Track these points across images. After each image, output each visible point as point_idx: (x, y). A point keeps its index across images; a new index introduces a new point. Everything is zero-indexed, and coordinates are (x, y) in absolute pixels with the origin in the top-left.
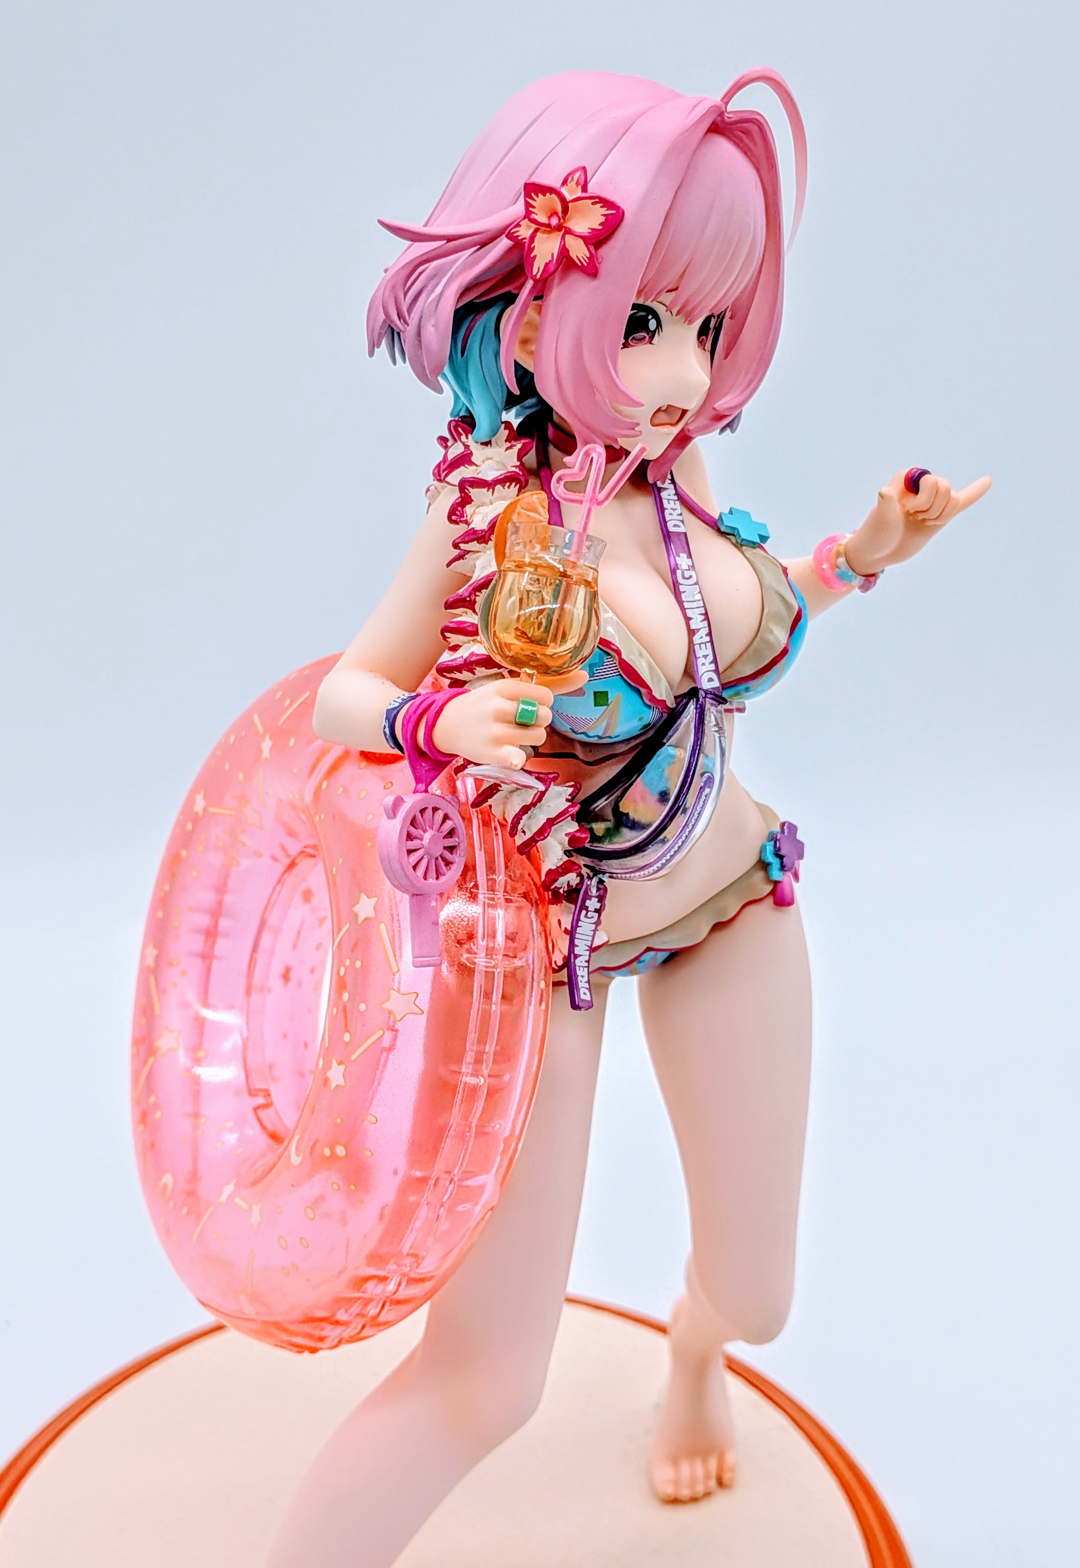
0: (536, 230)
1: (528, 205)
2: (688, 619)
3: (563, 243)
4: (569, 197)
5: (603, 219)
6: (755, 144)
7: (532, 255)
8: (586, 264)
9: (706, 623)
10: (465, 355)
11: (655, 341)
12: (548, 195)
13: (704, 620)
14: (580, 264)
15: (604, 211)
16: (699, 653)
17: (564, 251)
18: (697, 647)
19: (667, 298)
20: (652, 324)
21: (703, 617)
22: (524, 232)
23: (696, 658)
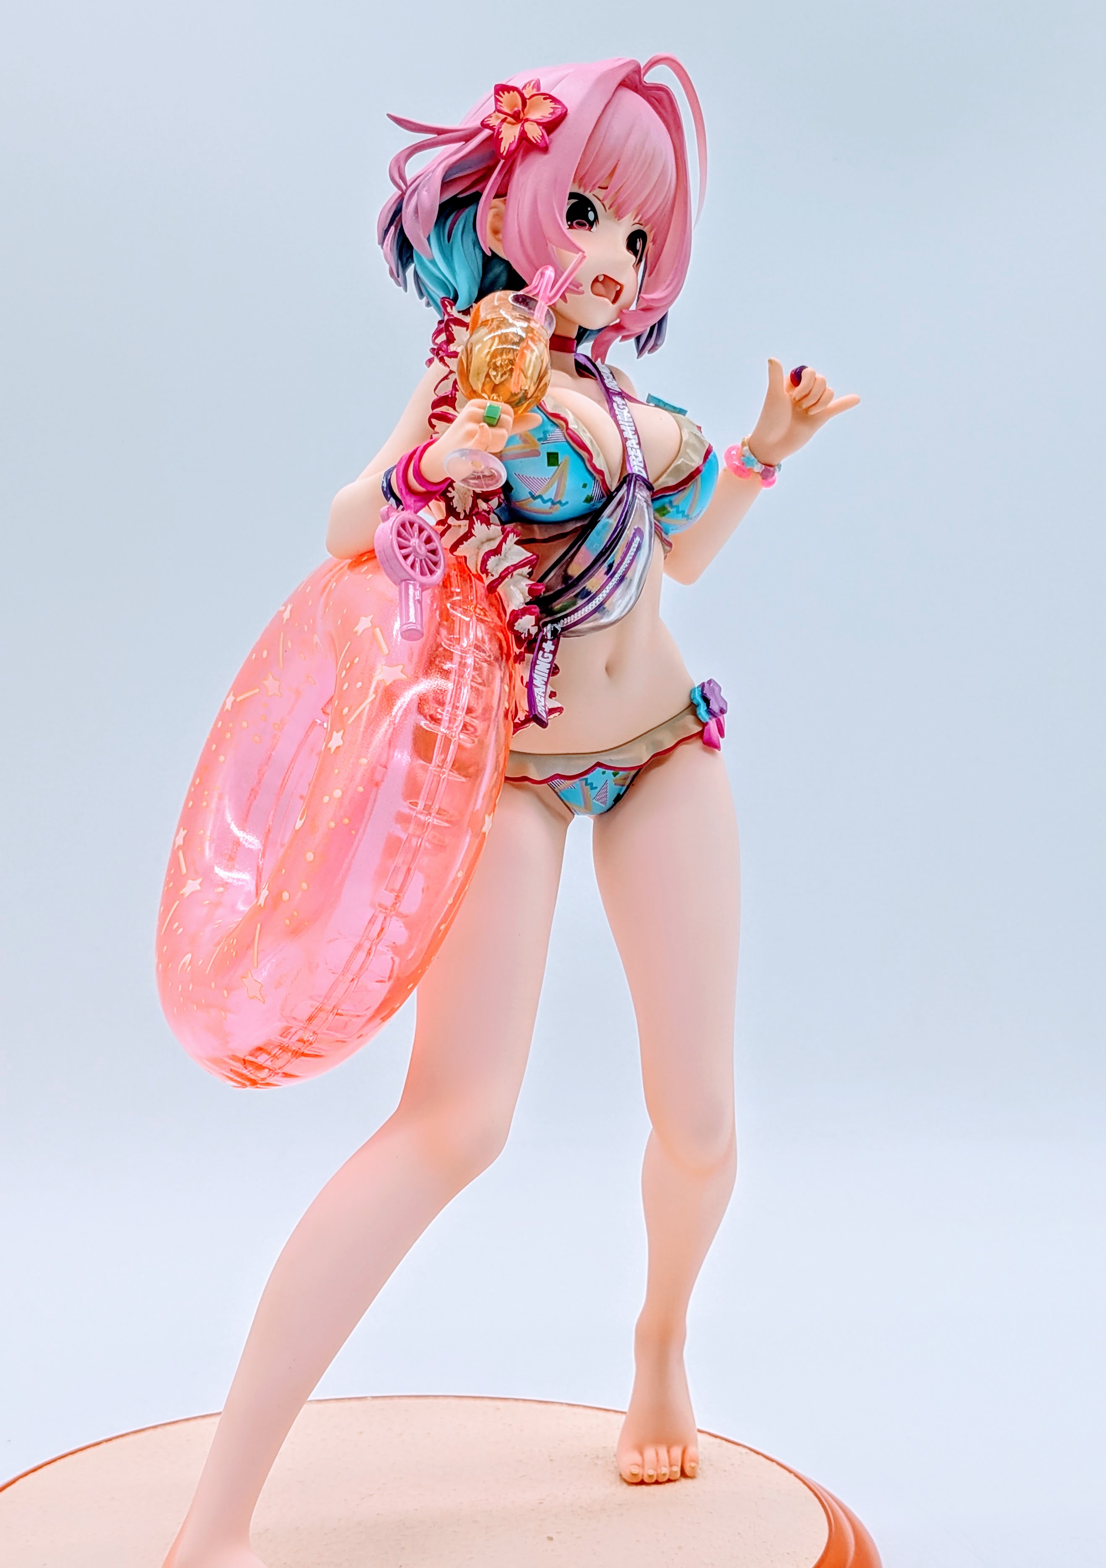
0: (504, 121)
1: (497, 100)
2: (621, 432)
3: (522, 129)
4: (527, 96)
5: (552, 110)
6: (666, 111)
7: (500, 137)
8: (539, 141)
9: (636, 437)
10: (451, 240)
12: (511, 92)
13: (634, 434)
14: (535, 142)
15: (552, 105)
16: (631, 452)
17: (523, 135)
18: (629, 449)
19: (601, 193)
20: (591, 216)
21: (634, 433)
22: (494, 122)
23: (629, 456)
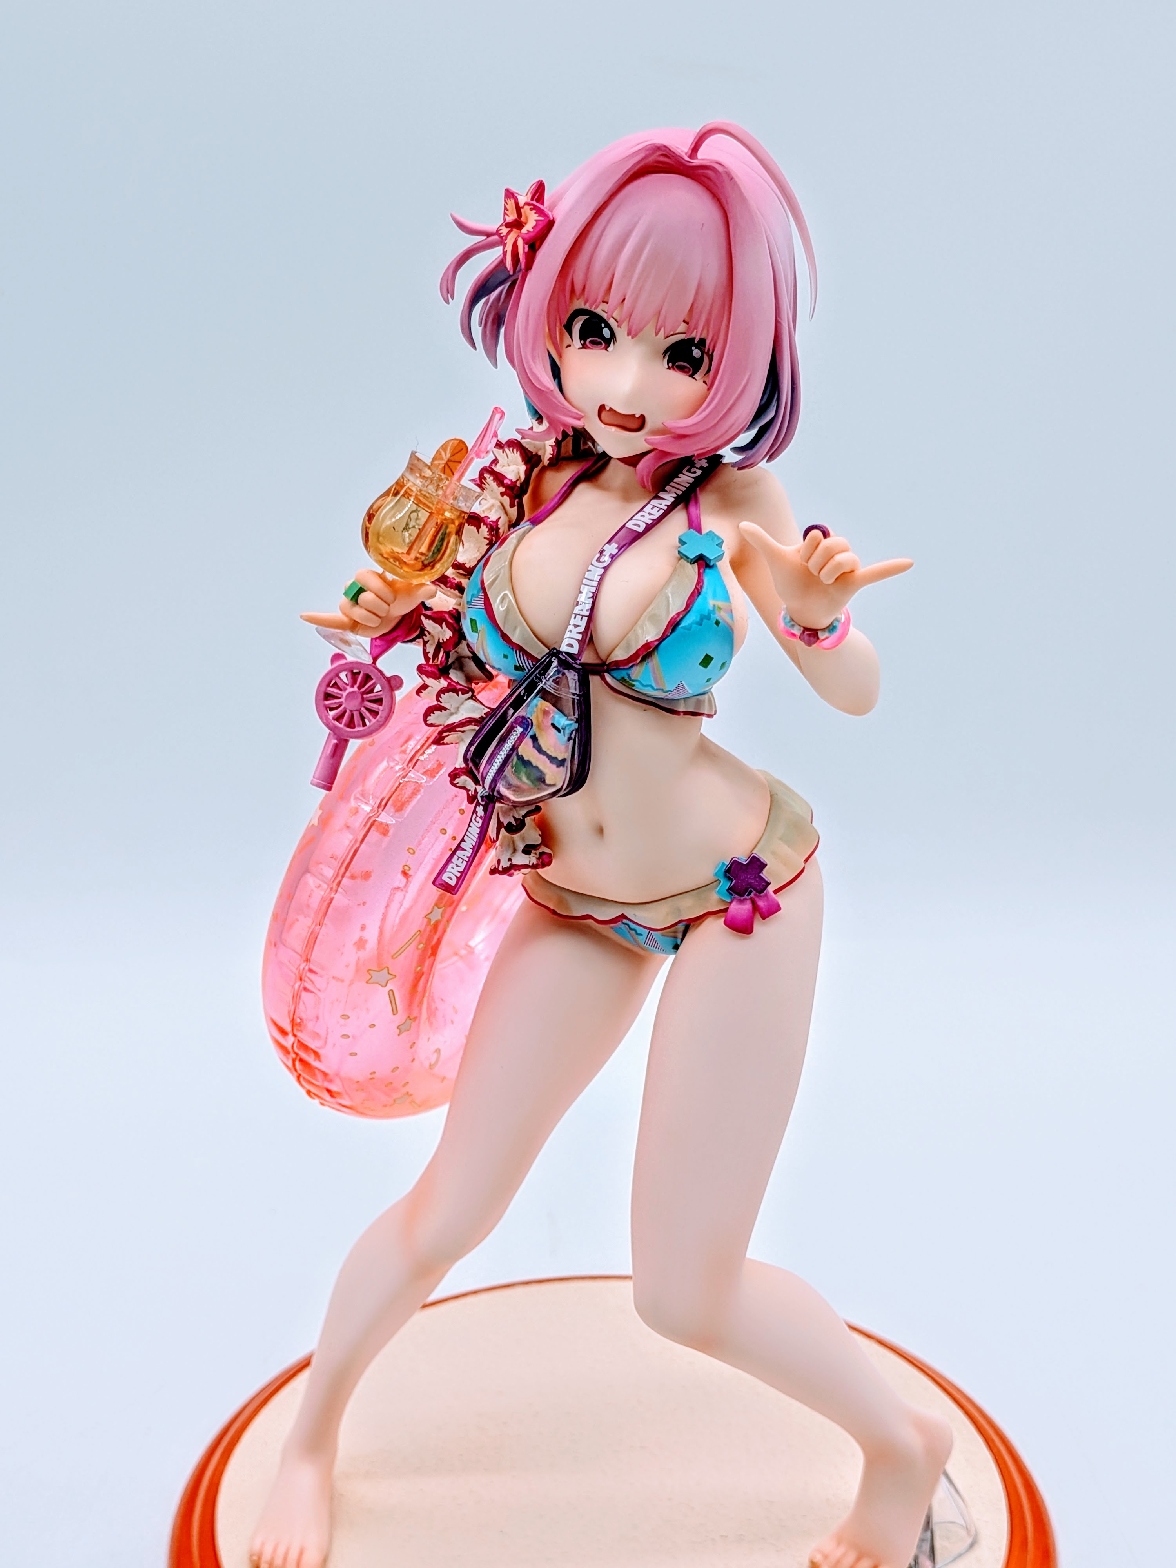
0: (510, 231)
1: (505, 209)
2: (579, 592)
4: (521, 205)
5: (535, 224)
7: (505, 250)
9: (591, 600)
11: (611, 348)
12: (511, 199)
13: (590, 597)
15: (537, 217)
18: (573, 616)
19: (607, 309)
22: (504, 232)
23: (569, 625)
